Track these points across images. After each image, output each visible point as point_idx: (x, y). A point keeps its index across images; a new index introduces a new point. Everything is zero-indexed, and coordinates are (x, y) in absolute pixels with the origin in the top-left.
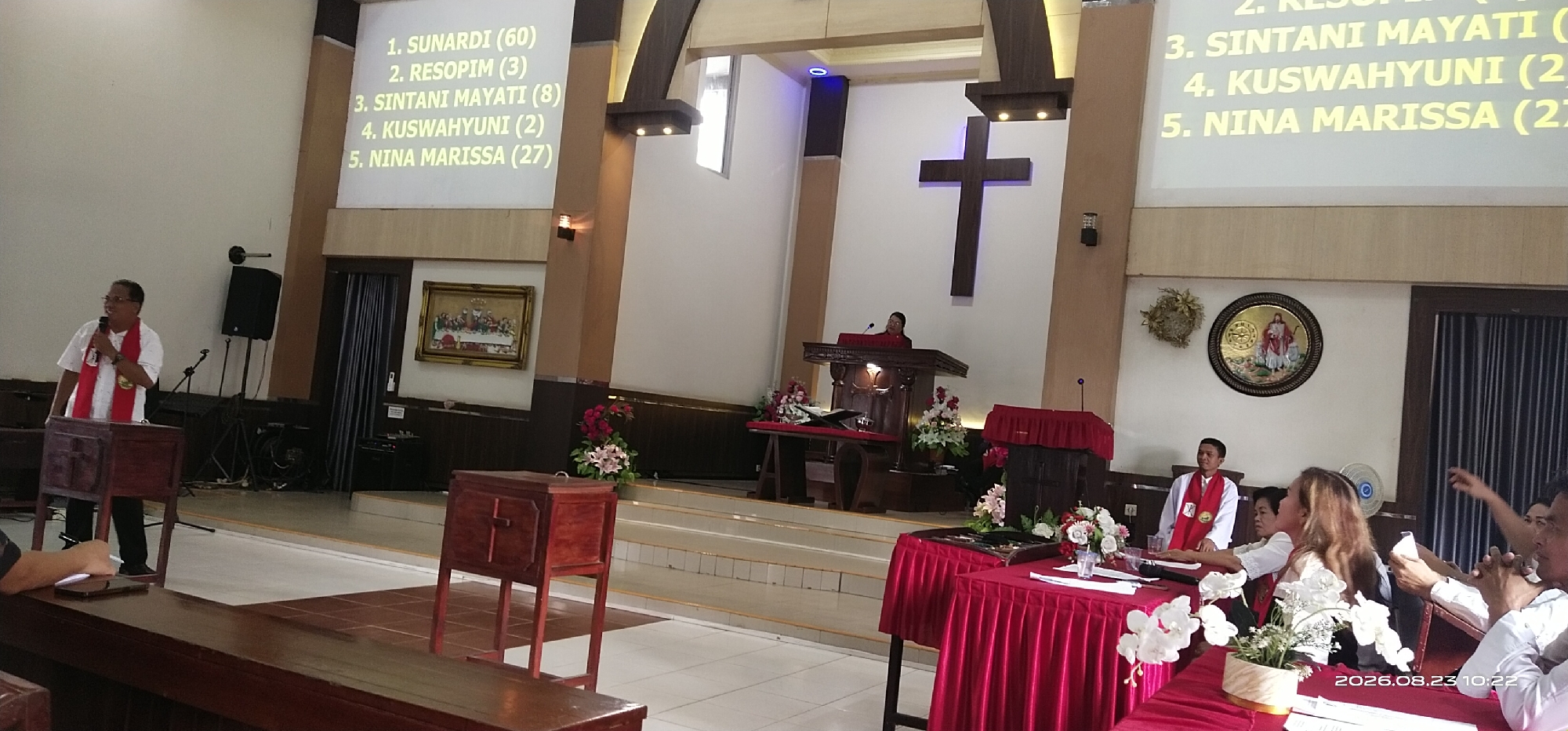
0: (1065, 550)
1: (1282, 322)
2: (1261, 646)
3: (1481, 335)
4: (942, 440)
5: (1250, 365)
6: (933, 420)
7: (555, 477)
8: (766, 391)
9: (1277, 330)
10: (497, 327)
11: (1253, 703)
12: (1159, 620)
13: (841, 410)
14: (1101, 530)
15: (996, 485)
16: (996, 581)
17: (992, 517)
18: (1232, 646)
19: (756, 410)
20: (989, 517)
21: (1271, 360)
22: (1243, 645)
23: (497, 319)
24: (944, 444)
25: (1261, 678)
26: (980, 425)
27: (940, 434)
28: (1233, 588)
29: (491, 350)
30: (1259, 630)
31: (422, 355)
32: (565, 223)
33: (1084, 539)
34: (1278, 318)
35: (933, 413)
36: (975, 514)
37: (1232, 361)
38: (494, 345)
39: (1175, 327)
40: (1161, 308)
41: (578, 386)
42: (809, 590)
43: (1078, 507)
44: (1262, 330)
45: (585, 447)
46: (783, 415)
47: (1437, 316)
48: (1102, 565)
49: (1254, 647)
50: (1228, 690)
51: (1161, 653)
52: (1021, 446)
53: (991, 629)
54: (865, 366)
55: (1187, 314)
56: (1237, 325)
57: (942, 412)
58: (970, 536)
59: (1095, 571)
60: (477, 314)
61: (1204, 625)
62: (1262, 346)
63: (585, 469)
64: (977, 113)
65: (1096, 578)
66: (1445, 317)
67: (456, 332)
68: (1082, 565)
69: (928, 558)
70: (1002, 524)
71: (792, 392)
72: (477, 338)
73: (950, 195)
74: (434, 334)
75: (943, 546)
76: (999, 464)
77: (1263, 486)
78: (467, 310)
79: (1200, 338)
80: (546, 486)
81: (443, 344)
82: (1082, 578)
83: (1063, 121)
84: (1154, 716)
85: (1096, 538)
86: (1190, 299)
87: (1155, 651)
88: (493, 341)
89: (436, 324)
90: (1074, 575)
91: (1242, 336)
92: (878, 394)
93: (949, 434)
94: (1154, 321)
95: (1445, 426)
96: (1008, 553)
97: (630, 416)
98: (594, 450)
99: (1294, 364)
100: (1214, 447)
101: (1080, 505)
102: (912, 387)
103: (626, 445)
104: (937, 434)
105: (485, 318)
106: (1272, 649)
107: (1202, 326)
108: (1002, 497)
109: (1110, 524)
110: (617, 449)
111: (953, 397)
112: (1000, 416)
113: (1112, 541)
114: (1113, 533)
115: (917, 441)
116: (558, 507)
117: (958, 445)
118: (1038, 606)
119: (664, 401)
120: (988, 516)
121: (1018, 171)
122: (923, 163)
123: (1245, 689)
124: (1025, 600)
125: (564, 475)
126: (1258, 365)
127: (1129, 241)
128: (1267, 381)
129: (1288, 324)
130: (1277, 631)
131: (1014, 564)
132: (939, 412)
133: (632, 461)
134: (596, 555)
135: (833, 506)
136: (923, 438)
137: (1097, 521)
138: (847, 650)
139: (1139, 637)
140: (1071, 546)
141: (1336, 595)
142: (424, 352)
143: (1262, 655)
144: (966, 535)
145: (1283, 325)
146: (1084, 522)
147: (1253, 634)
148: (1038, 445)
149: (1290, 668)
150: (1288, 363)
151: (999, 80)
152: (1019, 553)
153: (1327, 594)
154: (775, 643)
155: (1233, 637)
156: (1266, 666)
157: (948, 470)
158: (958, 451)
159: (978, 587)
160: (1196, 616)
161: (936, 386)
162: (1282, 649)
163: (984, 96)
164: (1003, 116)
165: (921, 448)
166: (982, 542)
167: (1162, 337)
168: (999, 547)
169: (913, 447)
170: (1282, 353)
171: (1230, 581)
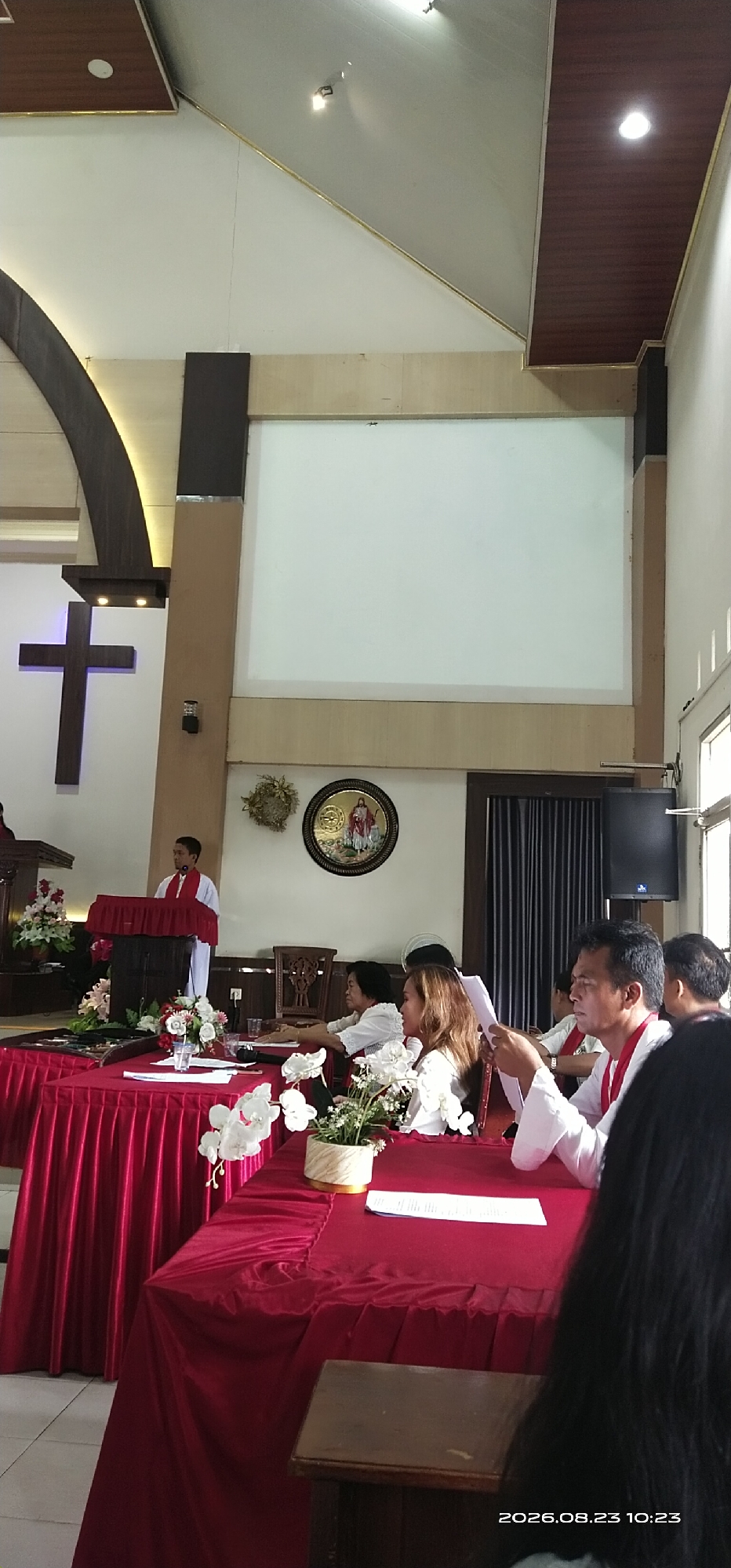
0: (164, 1043)
1: (365, 806)
2: (339, 1125)
3: (523, 815)
4: (46, 936)
5: (339, 846)
6: (36, 915)
9: (360, 813)
11: (332, 1185)
12: (241, 1112)
14: (200, 1018)
15: (101, 980)
16: (85, 1086)
17: (99, 1014)
18: (312, 1129)
20: (95, 1014)
21: (358, 843)
22: (322, 1126)
24: (48, 940)
25: (339, 1158)
26: (83, 917)
27: (43, 930)
28: (313, 1067)
30: (336, 1109)
33: (183, 1030)
34: (361, 802)
35: (35, 908)
36: (80, 1012)
37: (324, 844)
39: (273, 813)
40: (260, 794)
43: (178, 996)
44: (349, 813)
47: (488, 799)
48: (201, 1055)
49: (332, 1127)
50: (309, 1174)
51: (243, 1147)
52: (125, 936)
53: (80, 1140)
55: (283, 800)
56: (327, 809)
57: (45, 906)
58: (65, 1038)
59: (191, 1063)
61: (285, 1112)
62: (349, 828)
64: (78, 598)
65: (194, 1070)
66: (494, 800)
68: (179, 1057)
69: (14, 1067)
70: (107, 1020)
73: (52, 680)
75: (31, 1052)
76: (105, 958)
77: (354, 961)
79: (296, 821)
82: (179, 1072)
83: (163, 609)
84: (235, 1217)
85: (194, 1027)
86: (286, 785)
87: (237, 1146)
90: (170, 1069)
91: (332, 819)
93: (53, 930)
94: (254, 806)
95: (498, 896)
96: (103, 1052)
99: (376, 844)
102: (13, 880)
104: (40, 929)
106: (349, 1127)
107: (297, 811)
108: (107, 992)
109: (208, 1011)
111: (58, 890)
112: (103, 907)
113: (210, 1028)
114: (212, 1020)
115: (18, 938)
117: (63, 939)
118: (130, 1108)
120: (93, 1013)
121: (122, 659)
122: (22, 646)
123: (325, 1171)
124: (117, 1101)
126: (346, 847)
127: (228, 729)
128: (354, 860)
129: (370, 808)
130: (353, 1107)
131: (109, 1064)
132: (42, 906)
136: (26, 935)
137: (196, 1010)
139: (221, 1134)
140: (170, 1038)
141: (405, 1065)
143: (340, 1134)
144: (61, 1037)
145: (366, 809)
146: (183, 1011)
147: (331, 1113)
148: (142, 935)
149: (366, 1144)
150: (370, 844)
151: (98, 564)
152: (115, 1052)
153: (397, 1065)
155: (312, 1120)
156: (344, 1144)
157: (53, 968)
158: (63, 947)
159: (67, 1095)
160: (277, 1103)
161: (40, 879)
162: (358, 1125)
163: (81, 579)
164: (103, 601)
165: (24, 946)
166: (77, 1043)
167: (262, 822)
168: (95, 1046)
169: (14, 945)
170: (365, 834)
171: (310, 1061)
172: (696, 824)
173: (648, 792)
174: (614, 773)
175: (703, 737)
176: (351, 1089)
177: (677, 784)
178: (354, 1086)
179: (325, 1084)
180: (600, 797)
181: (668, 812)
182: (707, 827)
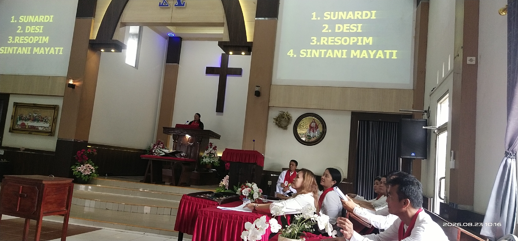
0: (241, 198)
1: (315, 122)
2: (289, 232)
3: (371, 128)
4: (211, 161)
5: (306, 136)
6: (208, 154)
7: (48, 177)
8: (151, 144)
9: (313, 125)
10: (43, 120)
12: (256, 225)
13: (175, 151)
14: (253, 191)
15: (227, 175)
16: (212, 211)
17: (225, 187)
18: (280, 232)
19: (147, 151)
20: (224, 187)
21: (312, 134)
22: (283, 231)
23: (43, 117)
24: (211, 162)
26: (221, 155)
27: (210, 159)
29: (40, 129)
30: (289, 226)
31: (12, 130)
32: (71, 82)
33: (247, 194)
34: (314, 121)
35: (208, 152)
36: (220, 186)
37: (300, 134)
38: (42, 127)
39: (284, 123)
40: (279, 117)
41: (76, 143)
42: (159, 215)
43: (246, 183)
44: (309, 125)
45: (77, 165)
46: (154, 153)
47: (359, 121)
49: (287, 232)
51: (256, 237)
52: (234, 162)
53: (210, 229)
54: (185, 135)
55: (287, 119)
56: (302, 123)
58: (211, 194)
60: (35, 115)
61: (271, 226)
62: (309, 130)
63: (76, 174)
64: (224, 52)
66: (361, 121)
67: (26, 122)
69: (193, 203)
70: (228, 189)
71: (159, 144)
72: (35, 124)
73: (215, 79)
74: (17, 122)
75: (198, 198)
76: (229, 169)
78: (31, 113)
79: (291, 127)
80: (42, 181)
81: (21, 126)
83: (250, 56)
85: (252, 193)
86: (288, 114)
87: (254, 236)
88: (40, 125)
89: (18, 119)
91: (304, 126)
92: (189, 145)
93: (213, 159)
94: (277, 121)
95: (361, 155)
96: (221, 200)
97: (96, 153)
98: (80, 166)
99: (318, 135)
100: (294, 162)
101: (247, 182)
102: (201, 143)
103: (93, 164)
105: (38, 117)
106: (293, 233)
107: (291, 123)
108: (228, 180)
109: (256, 188)
110: (90, 165)
111: (215, 146)
112: (227, 152)
113: (257, 194)
114: (257, 191)
115: (202, 161)
116: (47, 189)
118: (226, 219)
119: (110, 148)
120: (224, 186)
121: (238, 72)
122: (207, 67)
124: (222, 217)
125: (53, 176)
126: (308, 136)
127: (270, 95)
128: (310, 141)
130: (295, 226)
131: (222, 204)
132: (210, 151)
133: (96, 170)
134: (64, 207)
135: (171, 185)
136: (204, 160)
137: (252, 188)
138: (170, 237)
139: (249, 232)
140: (243, 197)
141: (313, 212)
142: (13, 129)
143: (290, 235)
144: (209, 194)
146: (248, 188)
147: (287, 228)
148: (239, 162)
149: (298, 239)
150: (316, 135)
151: (229, 41)
152: (224, 200)
154: (143, 235)
155: (280, 229)
156: (291, 239)
157: (213, 171)
158: (216, 164)
159: (206, 213)
160: (268, 222)
161: (210, 142)
162: (296, 232)
163: (224, 46)
164: (231, 53)
165: (204, 163)
166: (214, 196)
167: (280, 126)
168: (219, 198)
169: (201, 163)
170: (315, 132)
171: (280, 209)
172: (434, 132)
173: (417, 120)
174: (405, 113)
175: (438, 101)
176: (294, 220)
177: (428, 118)
178: (295, 219)
179: (285, 217)
180: (399, 121)
181: (424, 127)
182: (439, 133)
